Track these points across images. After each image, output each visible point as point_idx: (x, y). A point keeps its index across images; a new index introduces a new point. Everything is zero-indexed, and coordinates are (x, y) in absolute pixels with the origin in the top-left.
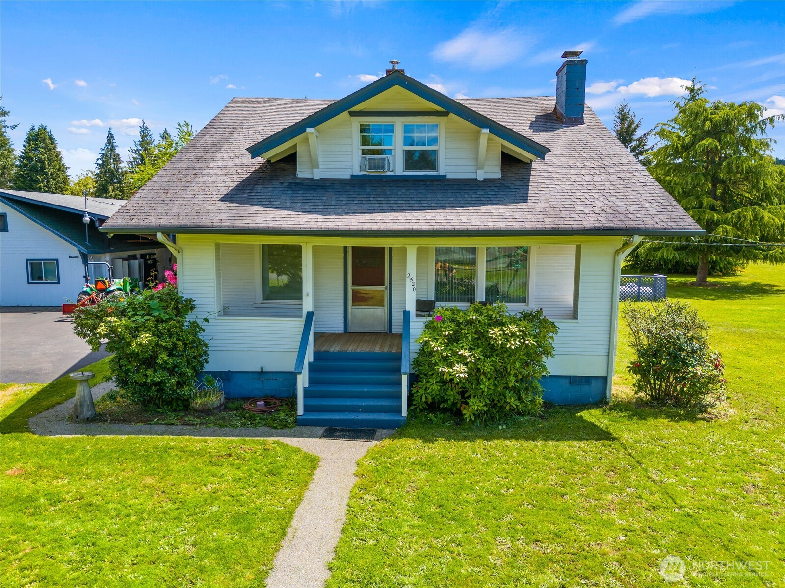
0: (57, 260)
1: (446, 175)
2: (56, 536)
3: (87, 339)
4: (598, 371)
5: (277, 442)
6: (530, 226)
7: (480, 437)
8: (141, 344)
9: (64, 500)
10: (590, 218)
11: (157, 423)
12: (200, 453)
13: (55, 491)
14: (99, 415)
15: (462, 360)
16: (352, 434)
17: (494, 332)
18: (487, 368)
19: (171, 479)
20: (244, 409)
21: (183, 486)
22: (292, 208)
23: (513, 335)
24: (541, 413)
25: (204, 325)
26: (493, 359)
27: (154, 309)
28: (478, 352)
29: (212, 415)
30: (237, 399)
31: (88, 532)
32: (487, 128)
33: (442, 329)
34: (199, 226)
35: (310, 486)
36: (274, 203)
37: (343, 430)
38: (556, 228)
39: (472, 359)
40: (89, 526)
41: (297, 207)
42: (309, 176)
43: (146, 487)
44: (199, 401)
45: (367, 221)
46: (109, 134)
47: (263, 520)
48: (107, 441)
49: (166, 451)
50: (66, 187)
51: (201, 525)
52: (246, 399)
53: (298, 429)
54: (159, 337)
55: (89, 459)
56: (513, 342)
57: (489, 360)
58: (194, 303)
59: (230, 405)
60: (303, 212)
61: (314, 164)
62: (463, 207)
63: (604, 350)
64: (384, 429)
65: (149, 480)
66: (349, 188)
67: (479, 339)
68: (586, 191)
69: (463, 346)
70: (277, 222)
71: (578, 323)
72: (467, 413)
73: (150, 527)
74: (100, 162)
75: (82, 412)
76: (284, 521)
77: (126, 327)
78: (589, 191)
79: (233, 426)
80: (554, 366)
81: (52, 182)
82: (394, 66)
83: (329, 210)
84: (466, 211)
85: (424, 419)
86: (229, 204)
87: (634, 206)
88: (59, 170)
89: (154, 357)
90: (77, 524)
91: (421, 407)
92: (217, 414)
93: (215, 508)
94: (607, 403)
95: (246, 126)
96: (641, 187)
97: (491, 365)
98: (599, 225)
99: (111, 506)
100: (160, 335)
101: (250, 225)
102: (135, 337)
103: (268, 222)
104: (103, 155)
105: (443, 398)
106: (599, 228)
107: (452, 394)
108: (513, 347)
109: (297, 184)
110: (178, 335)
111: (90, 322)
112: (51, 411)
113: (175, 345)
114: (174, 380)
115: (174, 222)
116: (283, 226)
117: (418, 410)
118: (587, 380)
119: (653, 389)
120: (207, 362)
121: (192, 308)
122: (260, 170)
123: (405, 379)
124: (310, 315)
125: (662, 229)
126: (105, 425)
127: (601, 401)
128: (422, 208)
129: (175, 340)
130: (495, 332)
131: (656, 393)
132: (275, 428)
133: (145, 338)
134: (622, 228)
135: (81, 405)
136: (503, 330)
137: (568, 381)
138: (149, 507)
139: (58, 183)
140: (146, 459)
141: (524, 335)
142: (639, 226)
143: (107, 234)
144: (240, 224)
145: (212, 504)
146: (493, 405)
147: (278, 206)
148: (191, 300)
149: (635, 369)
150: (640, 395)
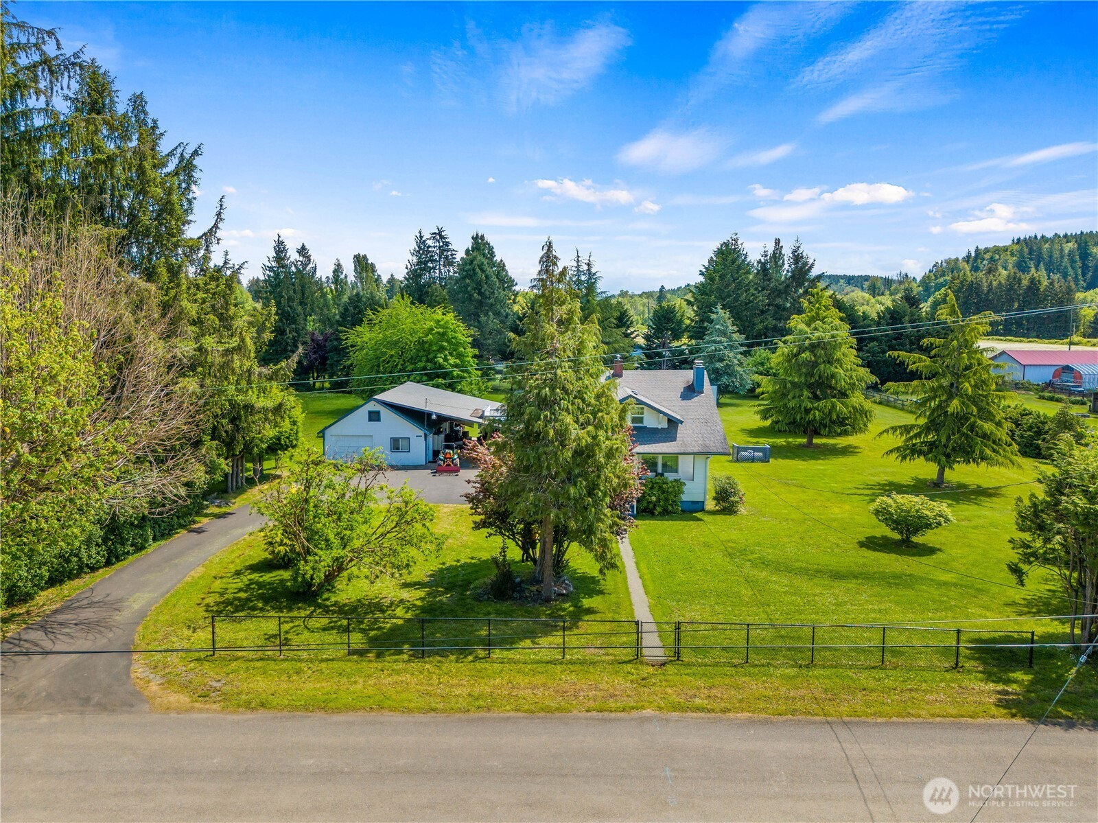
0: (409, 438)
1: (647, 426)
4: (701, 499)
10: (696, 448)
23: (671, 487)
24: (682, 513)
26: (664, 494)
28: (659, 492)
39: (657, 495)
62: (655, 443)
63: (703, 492)
67: (660, 488)
68: (697, 435)
69: (655, 490)
71: (693, 482)
72: (656, 512)
80: (684, 498)
85: (643, 514)
87: (712, 443)
96: (717, 433)
97: (663, 497)
105: (648, 507)
108: (671, 491)
117: (640, 511)
118: (697, 502)
119: (722, 506)
127: (703, 510)
130: (665, 486)
137: (692, 502)
141: (674, 487)
146: (664, 510)
149: (715, 499)
150: (717, 508)
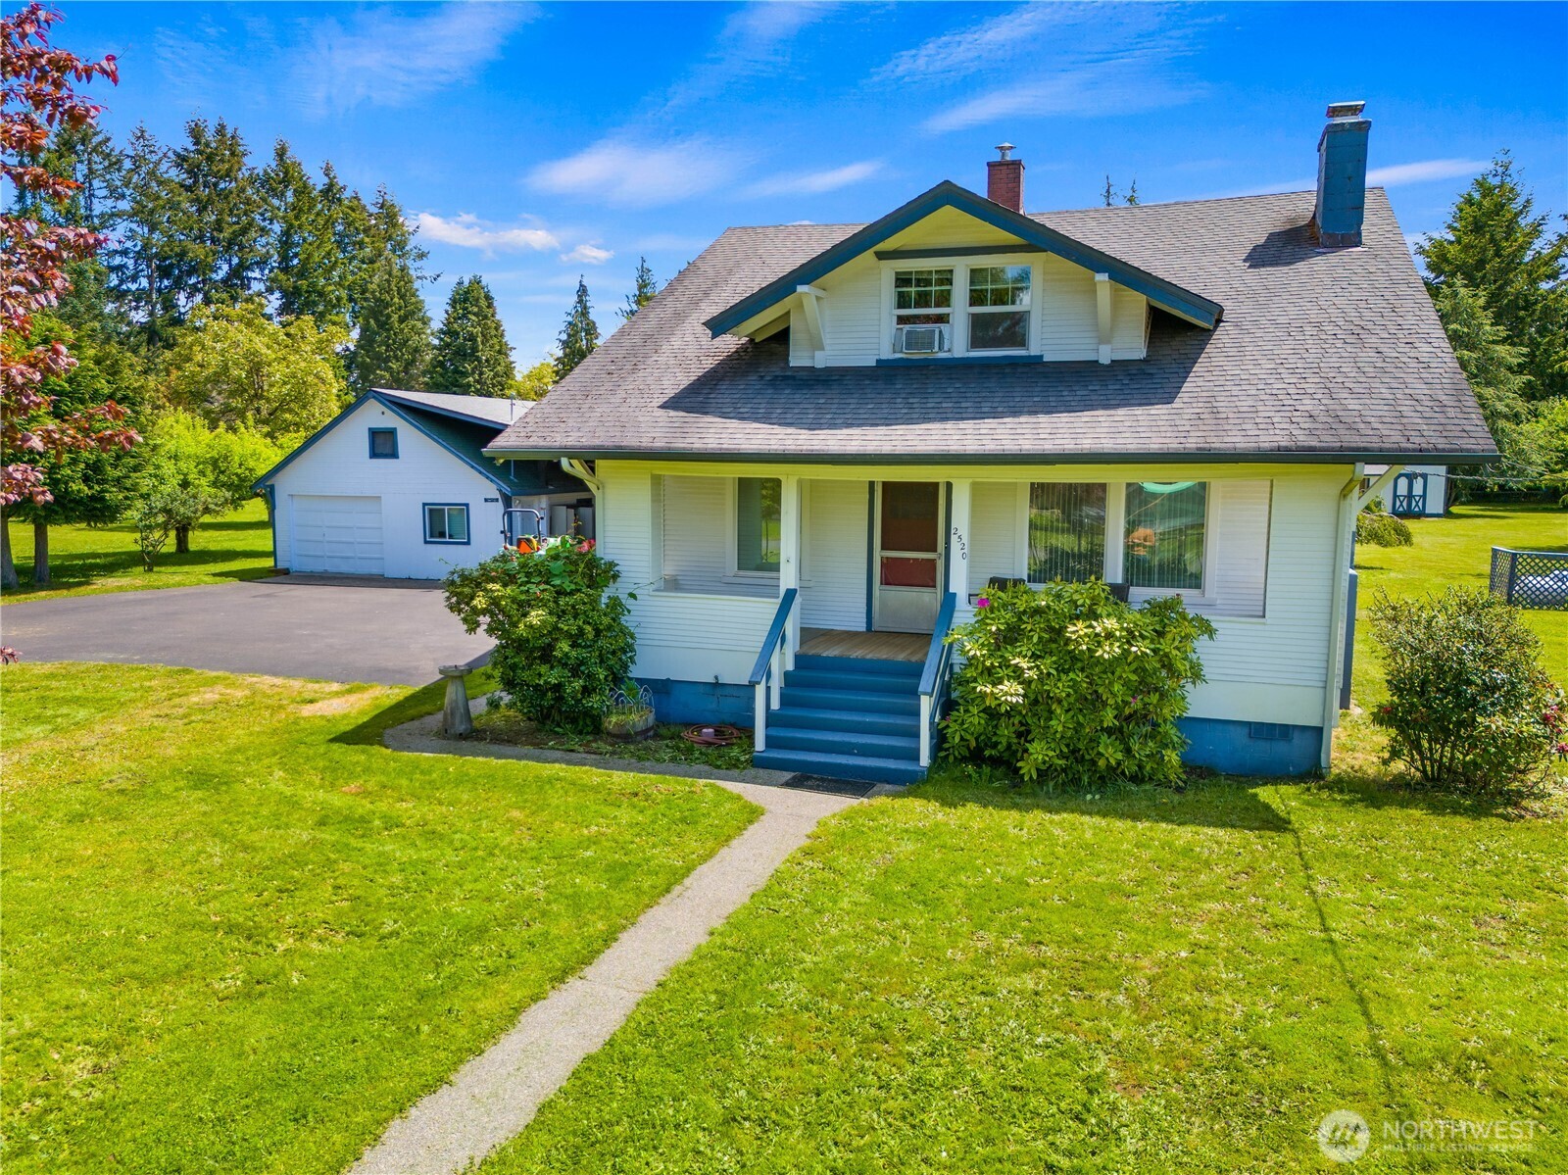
0: (467, 505)
1: (1042, 356)
2: (382, 860)
3: (462, 615)
4: (1304, 718)
5: (711, 785)
6: (1156, 446)
7: (1038, 807)
8: (531, 626)
9: (403, 825)
10: (1277, 432)
11: (552, 748)
12: (595, 789)
13: (394, 814)
14: (477, 731)
15: (1017, 674)
16: (832, 785)
17: (1075, 628)
18: (1060, 689)
19: (545, 815)
20: (681, 738)
21: (557, 825)
22: (766, 419)
23: (1109, 635)
24: (1181, 783)
25: (629, 603)
26: (1072, 675)
27: (556, 575)
28: (1047, 664)
29: (632, 742)
30: (676, 724)
31: (422, 860)
32: (1104, 272)
33: (988, 621)
34: (620, 447)
35: (734, 843)
36: (741, 410)
37: (823, 780)
38: (1204, 449)
39: (1032, 674)
40: (424, 854)
41: (775, 415)
42: (807, 363)
43: (509, 820)
44: (614, 719)
45: (878, 438)
46: (581, 285)
47: (649, 873)
48: (478, 764)
49: (550, 782)
50: (510, 382)
51: (563, 869)
52: (687, 725)
53: (753, 771)
54: (559, 617)
55: (448, 782)
56: (1107, 648)
57: (1064, 677)
58: (616, 568)
59: (663, 731)
60: (780, 424)
61: (817, 345)
62: (1052, 413)
63: (1317, 677)
64: (889, 783)
65: (516, 814)
66: (867, 382)
67: (1051, 640)
68: (1295, 381)
69: (1021, 652)
70: (736, 441)
71: (1264, 624)
72: (1027, 768)
73: (498, 863)
74: (564, 337)
75: (453, 724)
76: (677, 876)
77: (514, 600)
78: (1303, 381)
79: (658, 760)
80: (1203, 701)
81: (488, 374)
82: (1003, 155)
83: (822, 421)
84: (1056, 420)
85: (957, 773)
86: (672, 413)
87: (1380, 407)
88: (500, 352)
89: (550, 647)
90: (411, 851)
91: (956, 753)
92: (640, 742)
93: (588, 854)
94: (1321, 777)
95: (734, 280)
96: (1416, 370)
97: (1069, 687)
98: (1288, 444)
99: (457, 836)
100: (561, 614)
101: (695, 446)
102: (525, 615)
103: (722, 441)
104: (570, 323)
105: (990, 739)
106: (1287, 449)
107: (1006, 733)
108: (1106, 656)
109: (786, 378)
110: (587, 616)
111: (467, 590)
112: (416, 723)
113: (581, 630)
114: (578, 684)
115: (587, 441)
116: (743, 446)
117: (951, 759)
118: (1284, 731)
119: (1427, 759)
120: (633, 662)
121: (615, 577)
122: (736, 356)
123: (926, 705)
124: (790, 595)
125: (1414, 450)
126: (481, 745)
127: (1310, 772)
128: (980, 416)
129: (581, 623)
130: (1077, 630)
131: (1433, 767)
132: (718, 767)
133: (536, 617)
134: (1333, 449)
135: (452, 714)
136: (1094, 628)
137: (1246, 731)
138: (505, 843)
139: (496, 375)
140: (520, 789)
141: (1131, 637)
142: (1369, 445)
143: (494, 459)
144: (680, 444)
145: (587, 848)
147: (746, 416)
148: (612, 564)
149: (1384, 716)
150: (1399, 766)
